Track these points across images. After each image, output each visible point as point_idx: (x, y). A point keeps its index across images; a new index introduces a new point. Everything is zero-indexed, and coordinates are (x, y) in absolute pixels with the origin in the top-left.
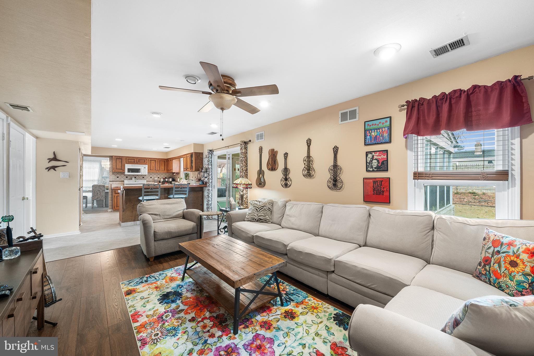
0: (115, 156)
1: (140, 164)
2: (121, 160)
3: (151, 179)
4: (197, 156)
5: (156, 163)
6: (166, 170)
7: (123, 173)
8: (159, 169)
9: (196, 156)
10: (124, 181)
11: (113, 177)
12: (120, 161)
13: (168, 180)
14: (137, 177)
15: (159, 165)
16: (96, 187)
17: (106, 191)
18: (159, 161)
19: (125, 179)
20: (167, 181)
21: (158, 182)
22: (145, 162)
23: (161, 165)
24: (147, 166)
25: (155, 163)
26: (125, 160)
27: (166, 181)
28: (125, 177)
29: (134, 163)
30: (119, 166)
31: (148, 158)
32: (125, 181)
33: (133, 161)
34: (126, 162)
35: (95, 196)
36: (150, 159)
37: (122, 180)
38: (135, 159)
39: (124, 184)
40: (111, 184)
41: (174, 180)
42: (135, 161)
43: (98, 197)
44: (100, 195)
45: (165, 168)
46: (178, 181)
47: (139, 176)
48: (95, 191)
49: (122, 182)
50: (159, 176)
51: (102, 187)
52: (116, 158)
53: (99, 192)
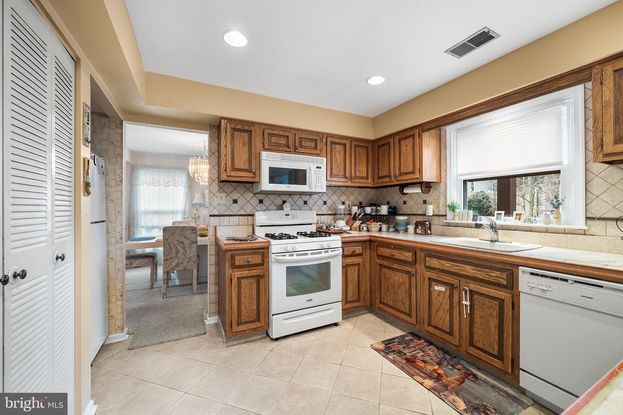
0: (230, 120)
1: (303, 153)
2: (246, 135)
3: (325, 209)
5: (348, 154)
6: (370, 178)
8: (353, 175)
10: (253, 215)
11: (222, 201)
12: (246, 139)
13: (372, 210)
15: (353, 160)
16: (172, 233)
18: (353, 148)
19: (257, 208)
20: (371, 215)
21: (346, 217)
22: (319, 147)
23: (357, 161)
24: (324, 160)
25: (342, 153)
26: (261, 136)
27: (366, 215)
28: (255, 201)
29: (287, 149)
30: (241, 161)
31: (325, 136)
32: (257, 214)
33: (283, 141)
34: (262, 145)
35: (170, 260)
36: (332, 139)
37: (248, 212)
38: (288, 137)
39: (253, 225)
40: (216, 227)
41: (394, 211)
42: (290, 141)
43: (179, 261)
44: (183, 256)
45: (370, 169)
46: (430, 212)
47: (296, 198)
48: (172, 243)
49: (249, 217)
50: (343, 198)
51: (190, 231)
52: (233, 126)
53: (182, 247)
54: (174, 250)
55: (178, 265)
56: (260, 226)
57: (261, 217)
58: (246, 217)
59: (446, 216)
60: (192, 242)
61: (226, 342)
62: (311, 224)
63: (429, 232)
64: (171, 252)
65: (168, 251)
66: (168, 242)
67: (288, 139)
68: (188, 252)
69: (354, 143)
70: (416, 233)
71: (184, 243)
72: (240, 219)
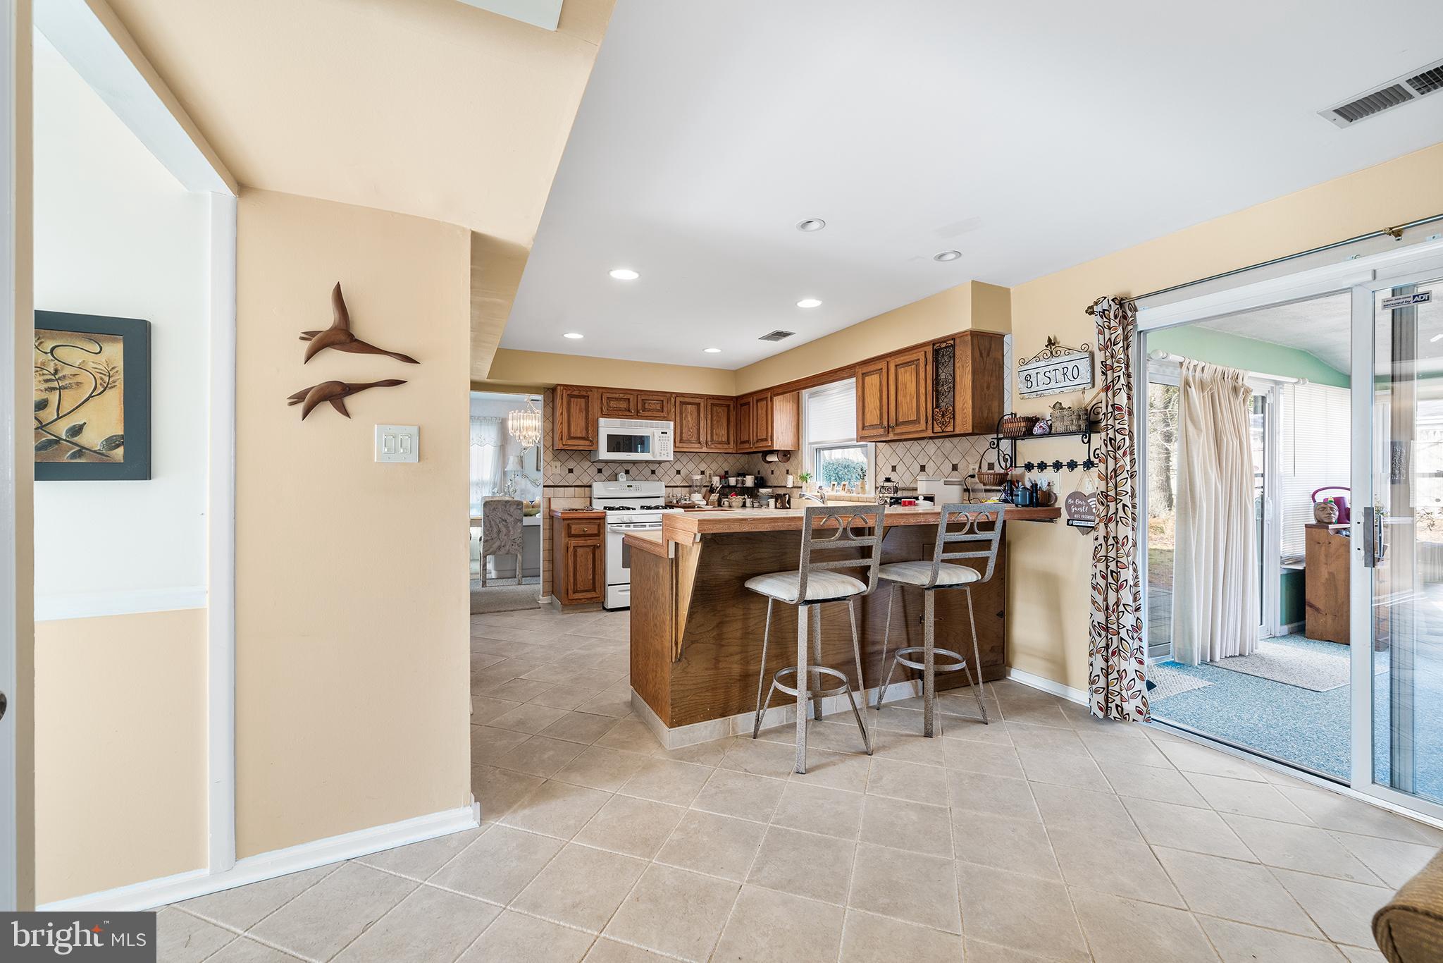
0: (566, 387)
1: (647, 418)
2: (583, 400)
3: (678, 480)
4: (981, 355)
5: (702, 415)
6: (732, 443)
7: (588, 453)
8: (709, 439)
9: (977, 354)
10: (590, 486)
11: (556, 470)
12: (583, 405)
13: (737, 481)
14: (633, 470)
15: (709, 422)
16: (494, 509)
17: (527, 521)
18: (709, 408)
19: (595, 478)
20: (735, 487)
21: (704, 490)
22: (665, 409)
23: (715, 422)
24: (672, 423)
25: (695, 414)
26: (599, 401)
27: (729, 486)
28: (593, 470)
29: (628, 413)
30: (578, 429)
31: (674, 395)
32: (595, 485)
33: (623, 405)
34: (600, 410)
35: (490, 541)
36: (682, 399)
37: (585, 482)
38: (629, 399)
39: (591, 498)
40: (550, 499)
41: (761, 482)
42: (632, 404)
43: (501, 543)
44: (506, 537)
45: (731, 432)
46: (790, 485)
47: (641, 467)
48: (493, 520)
49: (586, 488)
50: (703, 467)
51: (515, 507)
52: (569, 392)
53: (505, 526)
54: (495, 530)
55: (499, 548)
56: (599, 498)
57: (600, 489)
58: (583, 488)
59: (801, 487)
60: (517, 521)
61: (562, 611)
62: (659, 497)
63: (788, 506)
64: (492, 532)
65: (488, 530)
66: (489, 521)
67: (629, 402)
68: (512, 533)
69: (710, 402)
70: (776, 508)
71: (508, 521)
72: (576, 491)
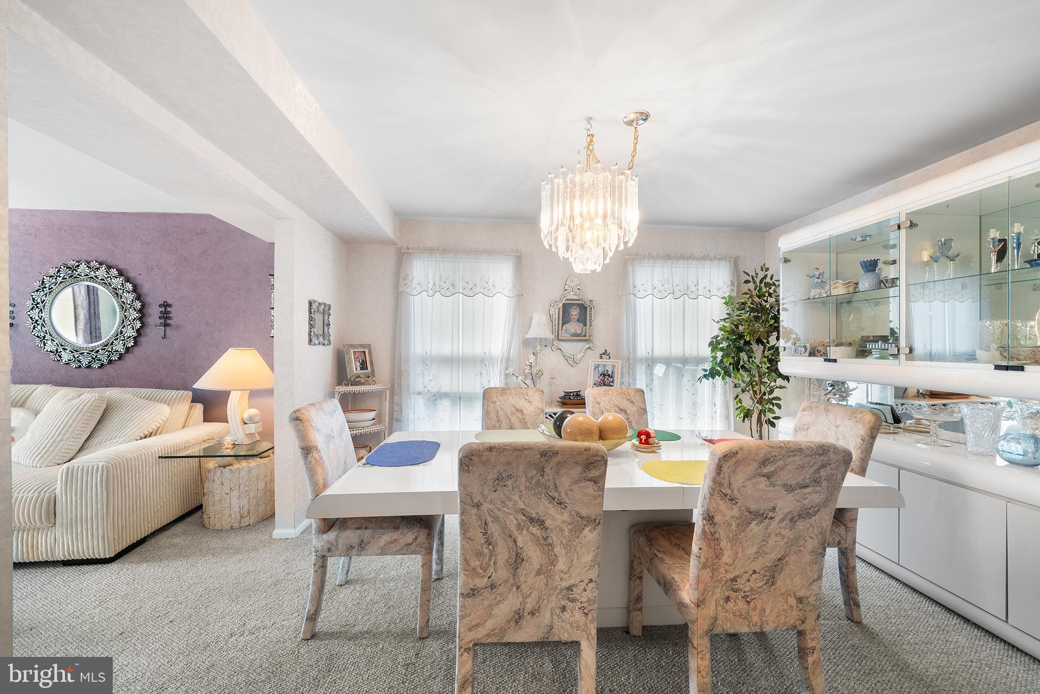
16: (499, 477)
35: (486, 593)
43: (524, 603)
44: (540, 581)
48: (496, 519)
51: (576, 471)
53: (535, 539)
54: (503, 554)
55: (518, 618)
60: (582, 518)
64: (490, 559)
65: (479, 554)
66: (479, 517)
68: (561, 565)
71: (548, 523)
